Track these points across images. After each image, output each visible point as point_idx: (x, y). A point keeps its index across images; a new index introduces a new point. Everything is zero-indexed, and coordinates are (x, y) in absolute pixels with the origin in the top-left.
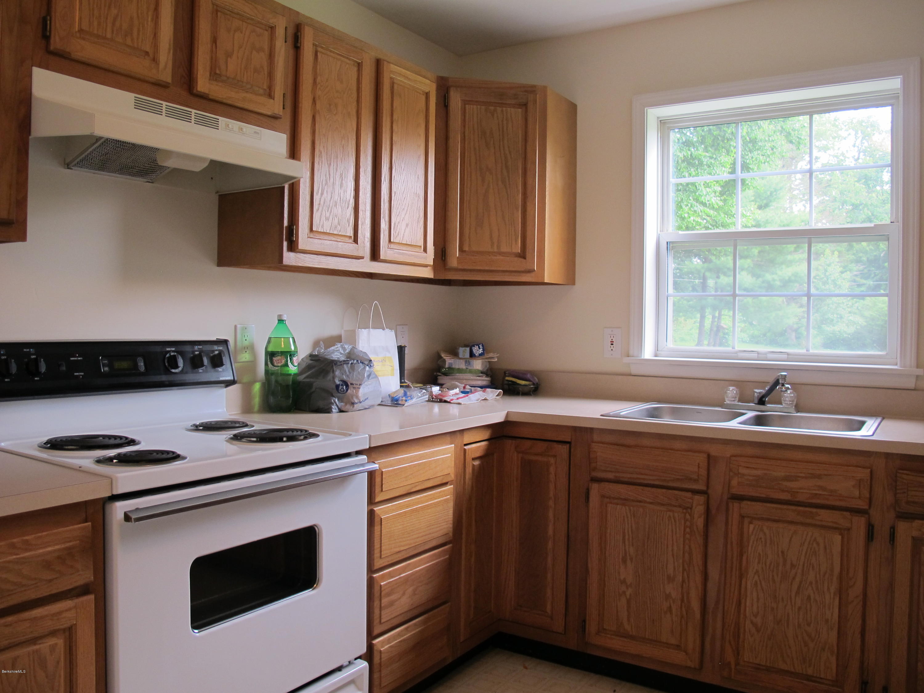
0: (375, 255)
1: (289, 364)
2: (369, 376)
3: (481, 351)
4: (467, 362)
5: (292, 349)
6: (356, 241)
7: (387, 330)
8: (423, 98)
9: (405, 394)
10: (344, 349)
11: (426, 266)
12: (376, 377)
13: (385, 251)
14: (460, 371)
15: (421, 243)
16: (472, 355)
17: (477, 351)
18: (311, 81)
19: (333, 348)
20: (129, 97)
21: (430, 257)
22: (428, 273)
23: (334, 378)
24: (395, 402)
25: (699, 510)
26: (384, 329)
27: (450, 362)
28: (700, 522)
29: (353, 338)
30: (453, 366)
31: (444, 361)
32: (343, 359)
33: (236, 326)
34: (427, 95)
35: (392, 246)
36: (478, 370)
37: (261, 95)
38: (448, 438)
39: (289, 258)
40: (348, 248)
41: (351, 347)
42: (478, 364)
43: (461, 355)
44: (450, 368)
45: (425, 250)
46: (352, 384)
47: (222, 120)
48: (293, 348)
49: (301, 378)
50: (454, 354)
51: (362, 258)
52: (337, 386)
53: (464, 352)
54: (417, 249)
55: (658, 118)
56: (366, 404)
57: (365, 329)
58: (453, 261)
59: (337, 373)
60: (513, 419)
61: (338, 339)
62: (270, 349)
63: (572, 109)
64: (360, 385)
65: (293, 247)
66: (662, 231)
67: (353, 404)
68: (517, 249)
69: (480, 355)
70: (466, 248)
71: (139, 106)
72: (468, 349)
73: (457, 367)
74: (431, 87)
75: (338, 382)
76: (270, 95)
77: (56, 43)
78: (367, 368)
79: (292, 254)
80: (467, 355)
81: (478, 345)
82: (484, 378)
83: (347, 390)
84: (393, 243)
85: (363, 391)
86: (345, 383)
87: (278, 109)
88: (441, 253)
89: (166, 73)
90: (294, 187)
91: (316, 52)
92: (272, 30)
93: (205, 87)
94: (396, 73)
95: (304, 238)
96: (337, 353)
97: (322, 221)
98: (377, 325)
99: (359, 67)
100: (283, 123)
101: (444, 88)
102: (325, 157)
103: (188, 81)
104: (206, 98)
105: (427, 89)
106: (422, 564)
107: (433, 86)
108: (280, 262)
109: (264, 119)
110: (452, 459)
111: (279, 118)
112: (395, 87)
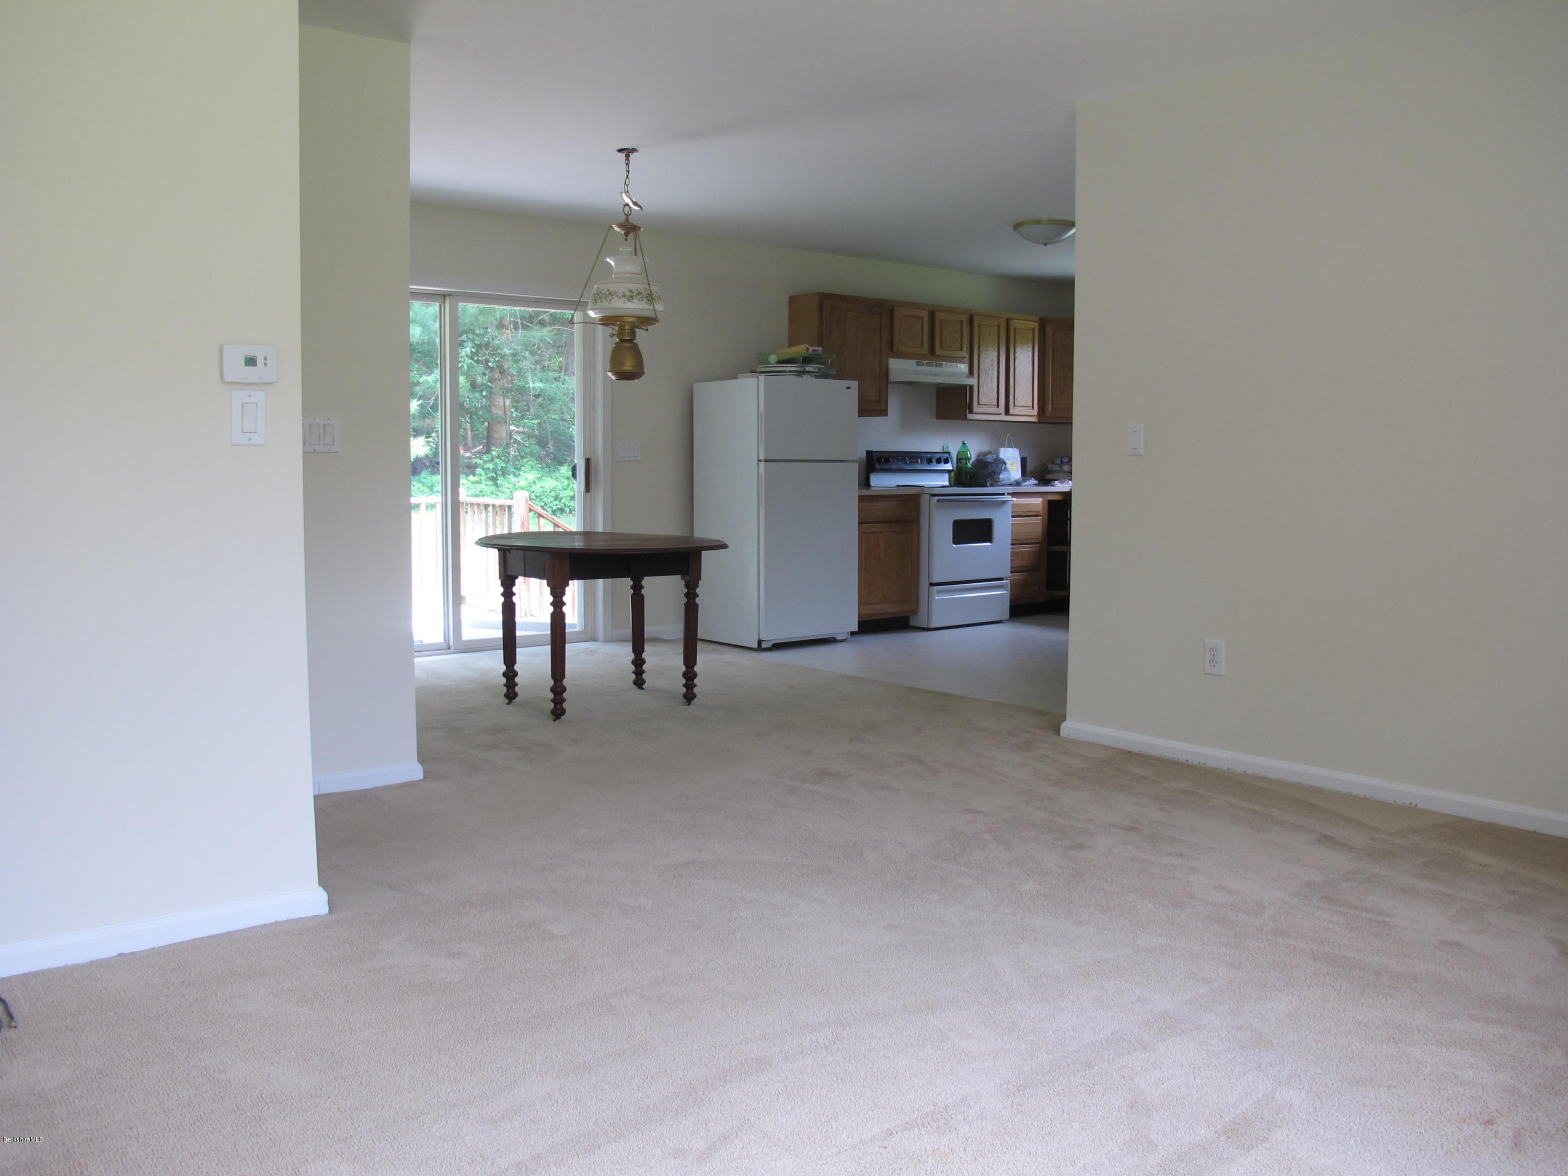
0: (1007, 412)
1: (969, 463)
2: (1005, 469)
3: (1067, 460)
4: (1061, 467)
5: (969, 456)
6: (998, 406)
8: (1031, 332)
9: (1023, 480)
10: (994, 457)
11: (1034, 416)
12: (1008, 471)
13: (1012, 411)
14: (1056, 471)
15: (1031, 405)
16: (1062, 462)
17: (1065, 460)
18: (978, 338)
19: (987, 457)
20: (913, 362)
21: (1035, 412)
22: (1033, 419)
23: (988, 470)
24: (1018, 483)
26: (1014, 449)
27: (1048, 466)
29: (997, 453)
30: (1053, 469)
32: (993, 461)
33: (943, 446)
34: (1033, 330)
35: (1016, 408)
36: (1066, 471)
37: (957, 350)
38: (1042, 495)
39: (970, 416)
40: (995, 410)
42: (1066, 468)
43: (1056, 463)
44: (1051, 470)
45: (1033, 408)
46: (997, 472)
47: (944, 363)
49: (973, 470)
50: (1053, 463)
51: (1001, 414)
52: (990, 474)
53: (1058, 461)
54: (1029, 408)
56: (1004, 482)
57: (1004, 448)
58: (1048, 413)
59: (990, 467)
61: (990, 453)
62: (959, 457)
64: (1002, 473)
65: (971, 412)
67: (997, 482)
69: (1067, 462)
70: (1055, 406)
71: (918, 364)
74: (1035, 325)
75: (990, 472)
76: (962, 350)
77: (895, 349)
78: (1006, 465)
79: (971, 415)
80: (1060, 462)
81: (1065, 457)
84: (1016, 406)
85: (1001, 476)
86: (993, 472)
87: (965, 354)
88: (1042, 409)
89: (926, 349)
90: (971, 387)
91: (979, 325)
92: (961, 322)
93: (938, 352)
94: (1017, 324)
95: (976, 408)
96: (990, 459)
97: (983, 399)
98: (1010, 446)
99: (999, 326)
100: (967, 360)
101: (1043, 324)
102: (984, 370)
103: (932, 351)
104: (939, 356)
105: (1033, 327)
106: (1025, 548)
107: (1037, 324)
108: (965, 418)
109: (959, 360)
110: (1041, 505)
111: (965, 357)
112: (1017, 330)
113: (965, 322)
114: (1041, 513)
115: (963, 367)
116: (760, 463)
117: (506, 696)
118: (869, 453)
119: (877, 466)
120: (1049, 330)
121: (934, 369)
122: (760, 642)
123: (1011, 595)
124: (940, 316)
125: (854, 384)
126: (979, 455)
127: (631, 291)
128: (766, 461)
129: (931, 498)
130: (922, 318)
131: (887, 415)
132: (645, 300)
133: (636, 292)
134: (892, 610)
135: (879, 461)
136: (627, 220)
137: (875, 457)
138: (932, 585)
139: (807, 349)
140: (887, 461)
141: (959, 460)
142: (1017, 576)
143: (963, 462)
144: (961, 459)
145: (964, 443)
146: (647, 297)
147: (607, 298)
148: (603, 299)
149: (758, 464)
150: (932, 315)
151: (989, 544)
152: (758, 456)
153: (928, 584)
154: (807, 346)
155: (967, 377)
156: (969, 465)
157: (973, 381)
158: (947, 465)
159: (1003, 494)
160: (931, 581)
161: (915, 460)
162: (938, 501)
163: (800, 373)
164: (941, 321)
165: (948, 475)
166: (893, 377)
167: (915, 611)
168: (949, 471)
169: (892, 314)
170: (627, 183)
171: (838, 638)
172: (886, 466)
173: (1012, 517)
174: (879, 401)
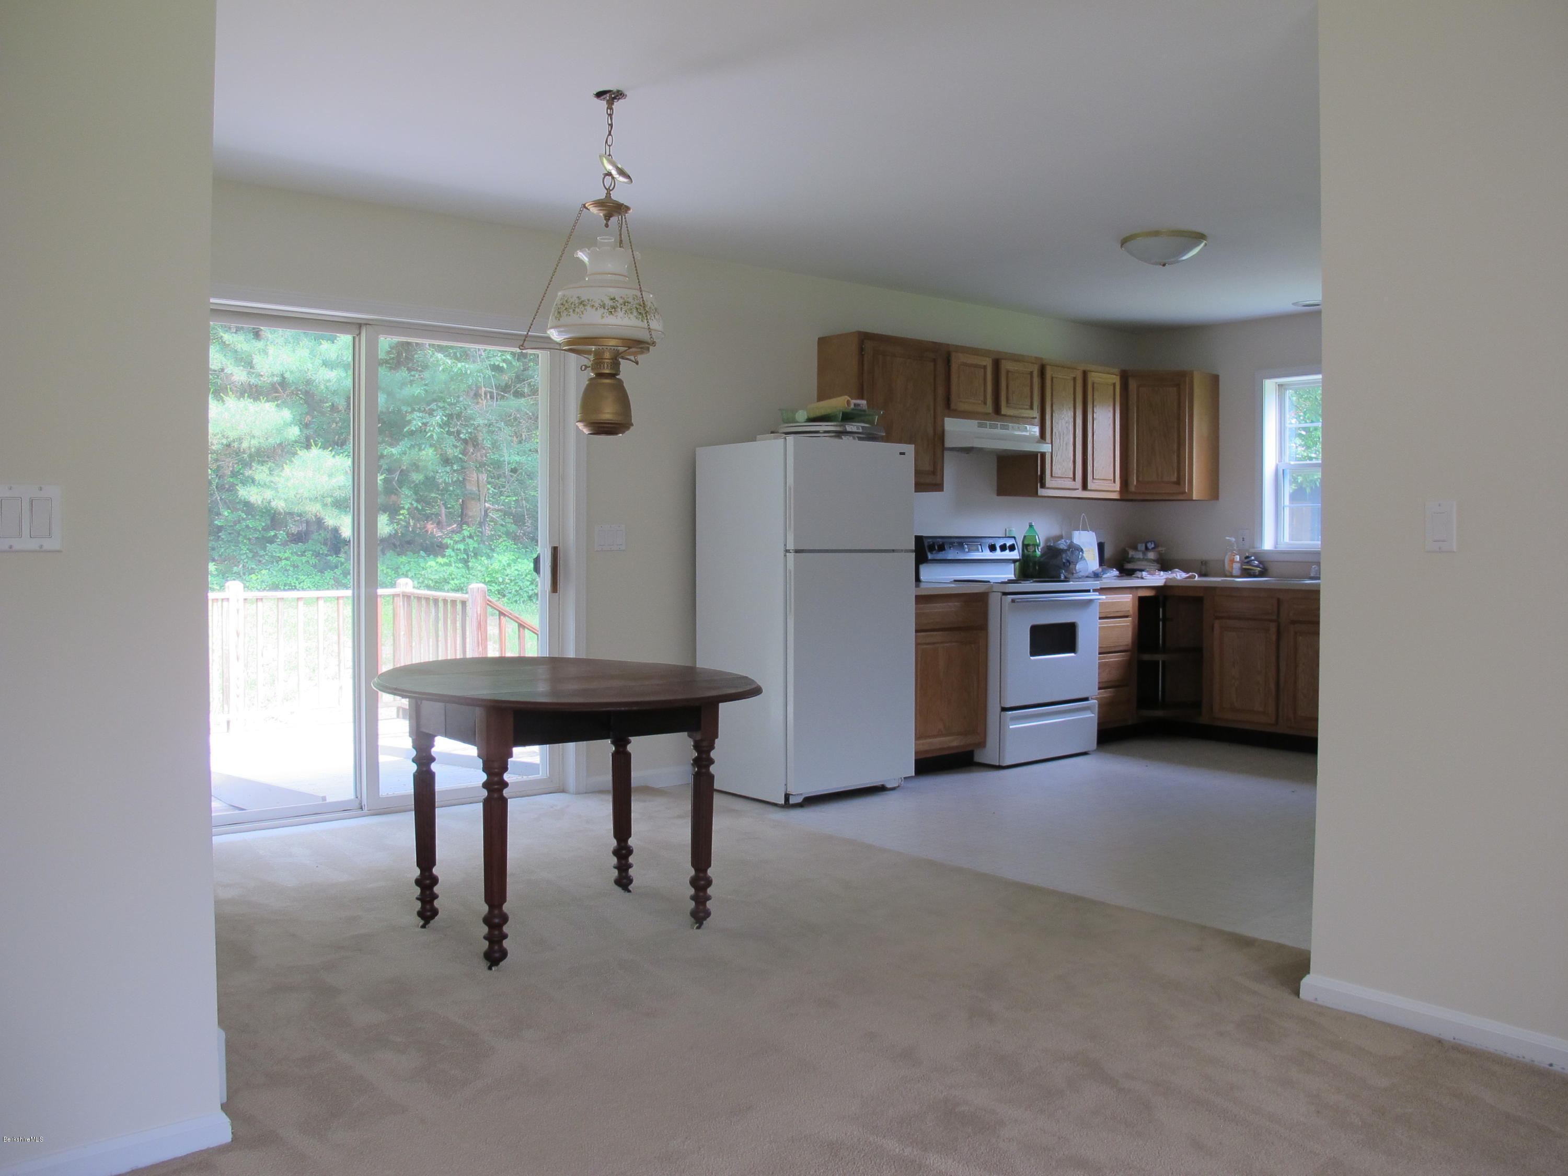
0: (1085, 487)
1: (1037, 551)
2: (1081, 558)
3: (1153, 546)
4: (1144, 554)
5: (1036, 542)
6: (1074, 479)
7: (1090, 532)
8: (1112, 386)
9: (1103, 571)
10: (1066, 543)
11: (1115, 491)
12: (1085, 559)
13: (1090, 485)
14: (1139, 560)
15: (1112, 478)
16: (1147, 548)
17: (1151, 546)
18: (1050, 395)
19: (1059, 542)
20: (974, 422)
21: (1117, 486)
22: (1115, 496)
23: (1062, 559)
24: (1096, 576)
25: (1273, 629)
26: (1088, 531)
27: (1132, 553)
28: (1274, 638)
29: (1070, 537)
30: (1135, 557)
31: (1128, 554)
32: (1065, 548)
33: (1006, 530)
34: (1114, 385)
35: (1095, 481)
36: (1152, 559)
37: (1027, 409)
38: (1128, 591)
39: (1042, 492)
40: (1070, 484)
41: (1070, 541)
42: (1151, 555)
43: (1139, 549)
44: (1132, 558)
45: (1114, 481)
46: (1072, 562)
47: (1011, 425)
48: (1038, 541)
49: (1042, 559)
50: (1135, 548)
51: (1078, 489)
52: (1064, 563)
53: (1141, 547)
54: (1109, 482)
55: (1276, 383)
56: (1081, 574)
57: (1077, 530)
58: (1132, 488)
59: (1064, 556)
60: (1169, 584)
61: (1061, 537)
62: (1026, 542)
63: (1215, 380)
64: (1077, 563)
65: (1043, 486)
66: (1280, 461)
67: (1073, 574)
68: (1174, 479)
69: (1153, 548)
70: (1140, 479)
71: (980, 426)
72: (1144, 545)
73: (1137, 557)
74: (1116, 380)
75: (1064, 561)
76: (1032, 408)
77: (953, 406)
78: (1081, 553)
79: (1043, 490)
80: (1143, 548)
81: (1151, 542)
82: (1155, 564)
83: (1069, 565)
84: (1096, 479)
85: (1078, 567)
86: (1068, 561)
87: (1036, 413)
88: (1125, 483)
89: (989, 408)
90: (1043, 455)
91: (1052, 378)
92: (1031, 373)
93: (1004, 411)
94: (1094, 377)
95: (1049, 481)
96: (1062, 545)
97: (1057, 471)
98: (1085, 529)
99: (1075, 379)
100: (1037, 421)
101: (1125, 377)
102: (1057, 434)
103: (997, 410)
104: (1005, 415)
105: (1114, 382)
106: (1114, 658)
107: (1118, 378)
108: (1035, 494)
109: (1029, 420)
110: (1131, 603)
111: (1036, 418)
112: (1095, 385)
113: (1036, 374)
114: (1131, 612)
115: (1036, 430)
116: (787, 554)
117: (421, 914)
118: (919, 540)
119: (930, 556)
120: (1133, 385)
121: (999, 431)
122: (787, 797)
123: (1099, 718)
124: (1006, 365)
125: (910, 449)
126: (1048, 540)
127: (613, 299)
128: (797, 551)
129: (1003, 597)
130: (985, 367)
131: (943, 490)
132: (635, 313)
133: (621, 301)
134: (955, 744)
135: (931, 548)
136: (608, 195)
137: (926, 544)
138: (1004, 709)
139: (848, 402)
140: (942, 548)
141: (1025, 546)
142: (1106, 694)
143: (1031, 549)
144: (1028, 545)
145: (1031, 526)
146: (637, 309)
147: (577, 310)
148: (571, 310)
149: (785, 556)
150: (997, 364)
151: (1072, 655)
152: (785, 545)
153: (999, 709)
154: (849, 399)
155: (1038, 442)
156: (1038, 553)
157: (1046, 448)
158: (1012, 553)
159: (1088, 591)
160: (1003, 706)
161: (975, 548)
162: (1013, 601)
163: (839, 434)
164: (1008, 372)
165: (1013, 565)
166: (949, 443)
167: (982, 744)
168: (1014, 561)
169: (948, 361)
170: (609, 143)
171: (889, 786)
172: (941, 556)
173: (1100, 618)
174: (934, 473)
